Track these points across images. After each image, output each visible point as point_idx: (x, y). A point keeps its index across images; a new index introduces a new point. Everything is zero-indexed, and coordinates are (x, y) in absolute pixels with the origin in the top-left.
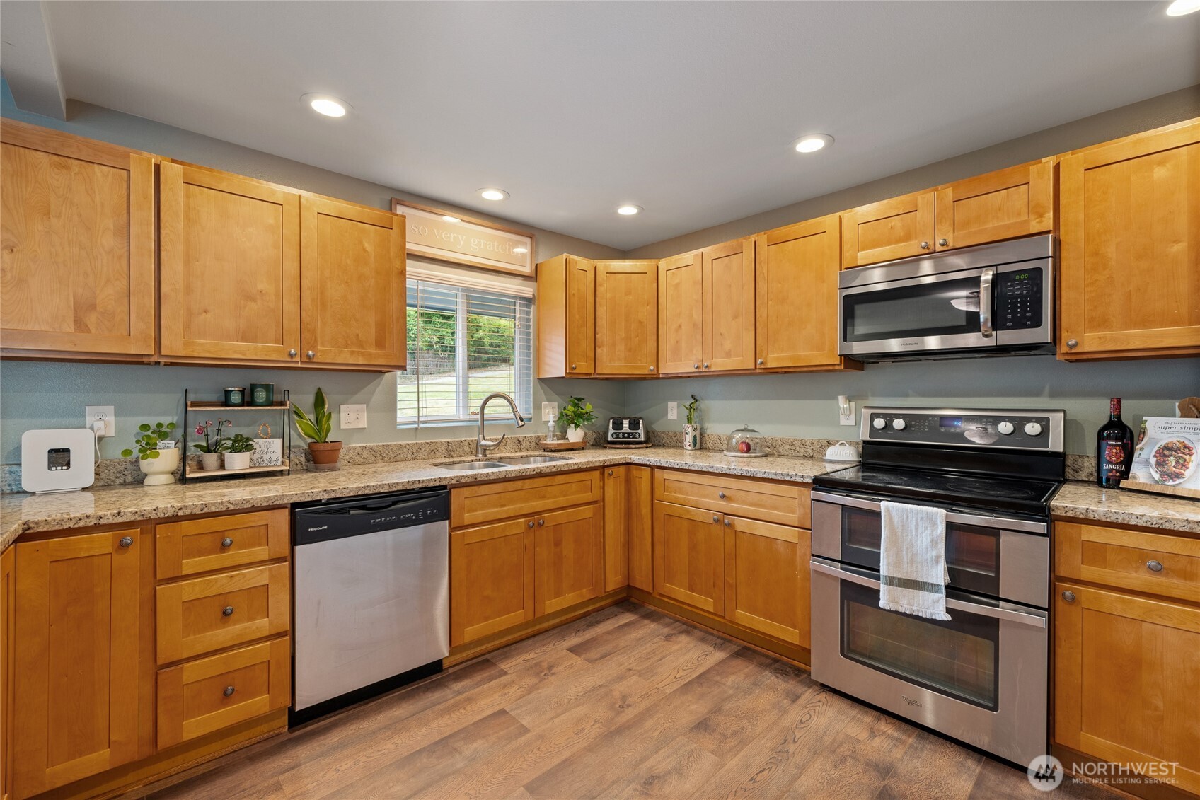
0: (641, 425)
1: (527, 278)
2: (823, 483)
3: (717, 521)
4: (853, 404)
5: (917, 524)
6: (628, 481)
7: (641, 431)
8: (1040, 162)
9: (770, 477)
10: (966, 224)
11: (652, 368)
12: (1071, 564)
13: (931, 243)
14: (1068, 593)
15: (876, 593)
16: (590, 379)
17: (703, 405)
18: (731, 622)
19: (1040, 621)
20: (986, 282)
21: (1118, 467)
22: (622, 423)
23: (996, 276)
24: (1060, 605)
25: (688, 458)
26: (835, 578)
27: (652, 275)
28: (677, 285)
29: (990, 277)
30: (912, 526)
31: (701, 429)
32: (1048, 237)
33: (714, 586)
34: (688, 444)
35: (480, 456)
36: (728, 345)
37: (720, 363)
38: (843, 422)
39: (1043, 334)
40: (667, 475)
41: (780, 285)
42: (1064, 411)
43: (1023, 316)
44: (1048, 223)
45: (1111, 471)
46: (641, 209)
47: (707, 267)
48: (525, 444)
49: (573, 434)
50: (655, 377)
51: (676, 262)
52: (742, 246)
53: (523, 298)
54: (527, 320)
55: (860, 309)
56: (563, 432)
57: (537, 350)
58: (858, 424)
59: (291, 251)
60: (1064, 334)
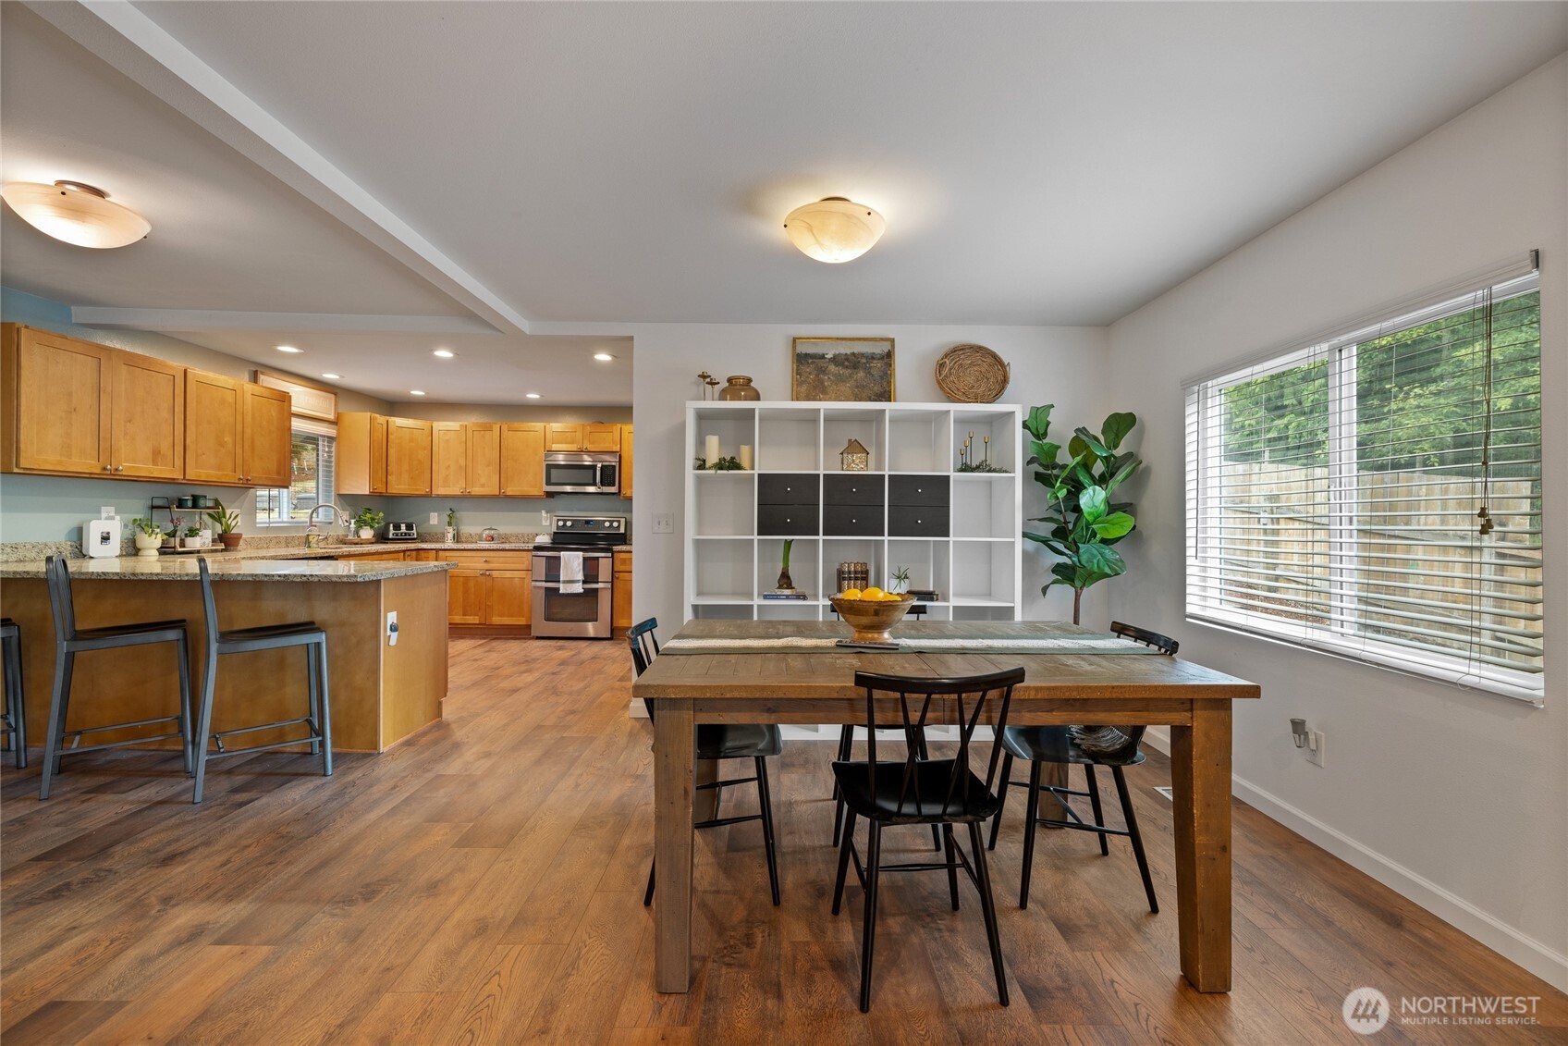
0: (414, 528)
1: (331, 423)
2: (537, 548)
3: (482, 575)
4: (548, 515)
5: (573, 559)
7: (414, 531)
8: (616, 425)
10: (593, 443)
11: (427, 490)
12: (618, 567)
13: (581, 447)
14: (617, 576)
15: (559, 589)
16: (380, 496)
17: (457, 514)
18: (489, 625)
19: (609, 585)
20: (599, 467)
22: (400, 526)
23: (602, 466)
24: (615, 580)
25: (449, 544)
26: (541, 588)
27: (427, 431)
28: (447, 441)
30: (571, 560)
31: (458, 529)
32: (617, 455)
33: (479, 609)
34: (449, 538)
36: (483, 480)
37: (477, 490)
38: (544, 523)
39: (613, 489)
40: (448, 553)
41: (512, 452)
42: (625, 518)
43: (610, 482)
44: (618, 448)
46: (426, 393)
47: (470, 434)
48: (330, 540)
49: (367, 533)
50: (428, 496)
51: (446, 427)
52: (492, 427)
53: (328, 437)
54: (329, 452)
55: (553, 472)
56: (357, 533)
57: (338, 474)
58: (551, 524)
59: (239, 418)
60: (622, 490)
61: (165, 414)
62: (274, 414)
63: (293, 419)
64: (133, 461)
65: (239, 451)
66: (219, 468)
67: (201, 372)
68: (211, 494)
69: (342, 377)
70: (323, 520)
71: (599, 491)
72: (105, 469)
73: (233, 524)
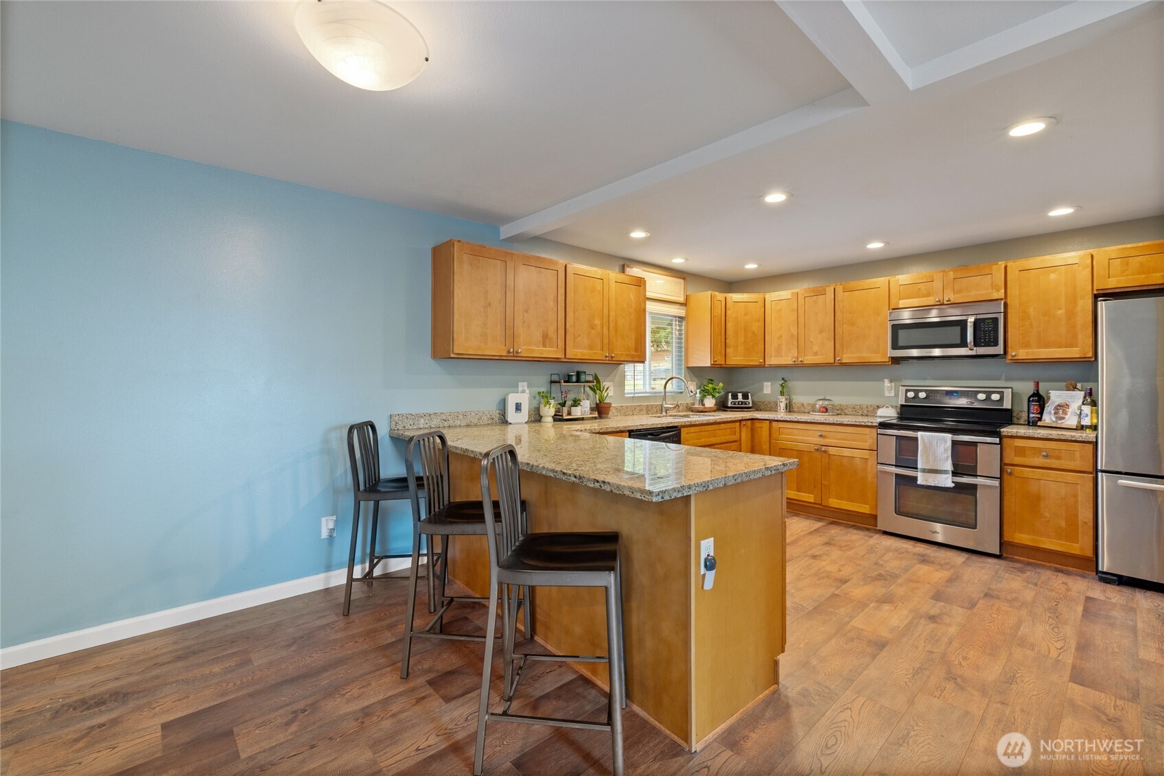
0: (750, 397)
1: (681, 304)
2: (883, 425)
3: (817, 450)
4: (893, 384)
5: (937, 442)
6: (753, 430)
7: (750, 400)
8: (997, 264)
9: (852, 423)
10: (960, 291)
11: (761, 361)
12: (1010, 457)
13: (941, 299)
14: (1009, 471)
15: (915, 479)
16: (721, 367)
17: (790, 384)
18: (826, 506)
19: (997, 483)
20: (971, 322)
21: (1037, 416)
22: (737, 395)
23: (976, 320)
24: (1006, 477)
25: (781, 414)
26: (891, 473)
27: (761, 303)
28: (779, 310)
29: (973, 320)
30: (935, 443)
31: (790, 399)
32: (1001, 303)
33: (814, 487)
34: (782, 408)
35: (664, 414)
36: (816, 349)
37: (809, 359)
38: (887, 394)
39: (999, 350)
40: (781, 425)
41: (851, 315)
42: (1012, 388)
43: (989, 341)
44: (1001, 294)
45: (1034, 417)
46: (760, 265)
47: (801, 301)
48: (681, 408)
49: (710, 402)
50: (762, 366)
51: (779, 296)
52: (825, 290)
53: (679, 317)
54: (680, 330)
55: (901, 333)
56: (702, 401)
57: (687, 349)
58: (897, 395)
59: (606, 303)
60: (1009, 350)
61: (551, 304)
62: (632, 297)
63: (647, 302)
64: (530, 346)
65: (606, 332)
66: (591, 347)
67: (579, 267)
68: (590, 371)
69: (687, 260)
70: (676, 390)
71: (973, 353)
72: (509, 352)
73: (605, 395)
